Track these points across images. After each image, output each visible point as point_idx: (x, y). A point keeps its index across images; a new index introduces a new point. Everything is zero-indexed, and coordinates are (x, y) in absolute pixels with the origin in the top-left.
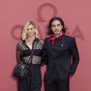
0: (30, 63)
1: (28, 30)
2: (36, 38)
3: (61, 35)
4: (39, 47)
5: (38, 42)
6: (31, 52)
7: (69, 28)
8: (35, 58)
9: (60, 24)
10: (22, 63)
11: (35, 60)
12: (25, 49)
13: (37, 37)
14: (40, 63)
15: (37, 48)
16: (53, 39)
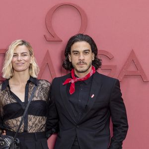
0: (22, 131)
1: (16, 55)
2: (31, 77)
3: (91, 75)
4: (39, 95)
5: (36, 85)
6: (24, 108)
7: (113, 57)
8: (33, 120)
9: (89, 50)
10: (5, 134)
11: (33, 124)
12: (9, 102)
13: (34, 76)
14: (43, 130)
15: (35, 99)
16: (73, 81)
